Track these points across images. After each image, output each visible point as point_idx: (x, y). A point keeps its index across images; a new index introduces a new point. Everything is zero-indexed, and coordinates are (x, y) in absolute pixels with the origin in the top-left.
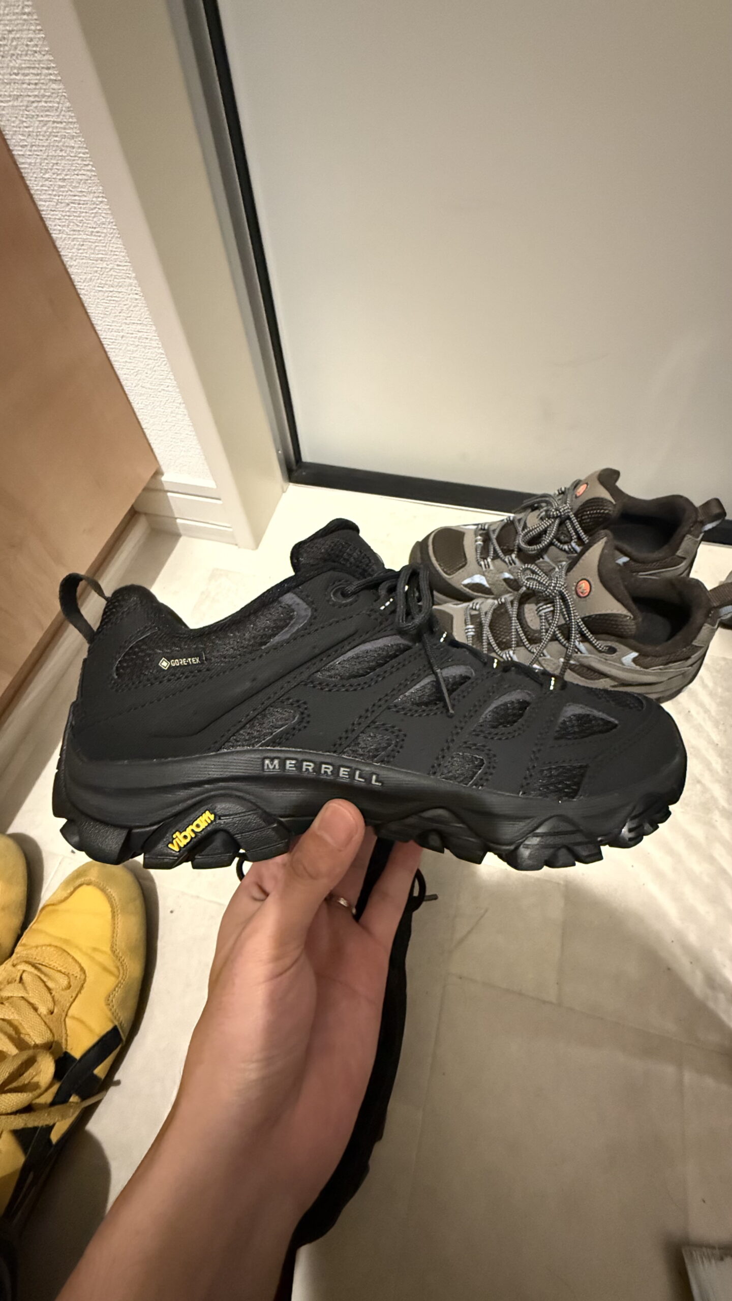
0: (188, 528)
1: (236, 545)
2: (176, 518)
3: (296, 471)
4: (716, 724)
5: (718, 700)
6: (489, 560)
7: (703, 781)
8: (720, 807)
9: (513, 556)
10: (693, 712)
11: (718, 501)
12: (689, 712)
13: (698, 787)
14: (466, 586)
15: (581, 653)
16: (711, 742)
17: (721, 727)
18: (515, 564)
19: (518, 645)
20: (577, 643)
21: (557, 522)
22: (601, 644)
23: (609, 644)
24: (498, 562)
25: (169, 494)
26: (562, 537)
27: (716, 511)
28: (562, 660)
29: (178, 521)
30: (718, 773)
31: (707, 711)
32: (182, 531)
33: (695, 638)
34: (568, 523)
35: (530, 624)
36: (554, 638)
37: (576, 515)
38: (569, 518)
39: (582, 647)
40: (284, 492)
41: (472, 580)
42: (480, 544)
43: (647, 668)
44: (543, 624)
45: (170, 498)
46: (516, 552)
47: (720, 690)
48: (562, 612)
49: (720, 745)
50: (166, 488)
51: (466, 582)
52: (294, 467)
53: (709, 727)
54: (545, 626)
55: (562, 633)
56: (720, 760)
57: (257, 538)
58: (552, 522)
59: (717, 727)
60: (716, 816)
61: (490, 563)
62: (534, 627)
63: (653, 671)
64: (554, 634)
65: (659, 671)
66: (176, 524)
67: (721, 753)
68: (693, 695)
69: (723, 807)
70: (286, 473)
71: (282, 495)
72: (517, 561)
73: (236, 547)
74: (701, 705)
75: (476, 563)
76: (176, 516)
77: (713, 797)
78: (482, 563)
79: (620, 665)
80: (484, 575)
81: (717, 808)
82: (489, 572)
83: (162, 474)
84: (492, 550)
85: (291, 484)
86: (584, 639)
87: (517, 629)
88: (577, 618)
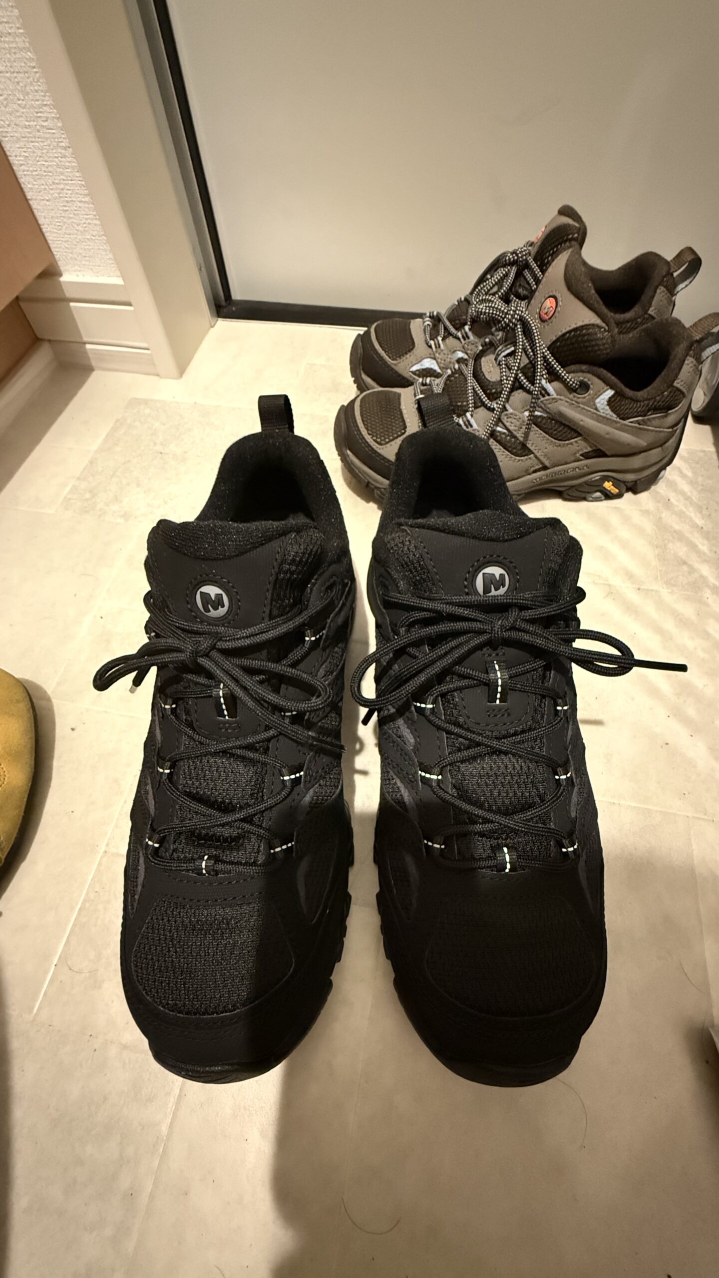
0: (101, 355)
1: (158, 375)
2: (85, 343)
3: (225, 307)
4: (699, 509)
5: (700, 488)
6: (440, 339)
7: (689, 562)
8: (711, 585)
9: (467, 328)
10: (672, 500)
11: (690, 250)
12: (669, 500)
13: (685, 568)
14: (414, 373)
15: (549, 395)
16: (695, 526)
17: (704, 512)
18: (468, 338)
19: (476, 407)
20: (543, 382)
21: (514, 270)
22: (572, 378)
23: (581, 377)
24: (450, 340)
25: (72, 304)
26: (520, 290)
27: (690, 257)
28: (527, 413)
29: (88, 346)
30: (704, 554)
31: (688, 498)
32: (94, 363)
33: (676, 377)
34: (527, 273)
35: (488, 376)
36: (517, 386)
37: (535, 259)
38: (527, 266)
39: (549, 387)
40: (212, 327)
41: (422, 365)
42: (428, 325)
43: (624, 419)
44: (504, 370)
45: (72, 309)
46: (469, 323)
47: (700, 479)
48: (525, 350)
49: (705, 528)
50: (69, 294)
51: (414, 368)
52: (223, 303)
53: (691, 513)
54: (505, 372)
55: (525, 374)
56: (706, 542)
57: (182, 370)
58: (509, 270)
59: (701, 512)
60: (707, 594)
61: (441, 342)
62: (493, 380)
63: (630, 424)
64: (516, 379)
65: (637, 425)
66: (85, 352)
67: (707, 536)
68: (672, 485)
69: (714, 584)
70: (214, 307)
71: (209, 329)
72: (470, 334)
73: (157, 378)
74: (682, 493)
75: (426, 345)
76: (85, 339)
77: (701, 576)
78: (432, 343)
79: (595, 411)
80: (435, 359)
81: (708, 586)
82: (439, 354)
83: (61, 275)
84: (443, 328)
85: (220, 319)
86: (553, 376)
87: (474, 389)
88: (542, 347)
